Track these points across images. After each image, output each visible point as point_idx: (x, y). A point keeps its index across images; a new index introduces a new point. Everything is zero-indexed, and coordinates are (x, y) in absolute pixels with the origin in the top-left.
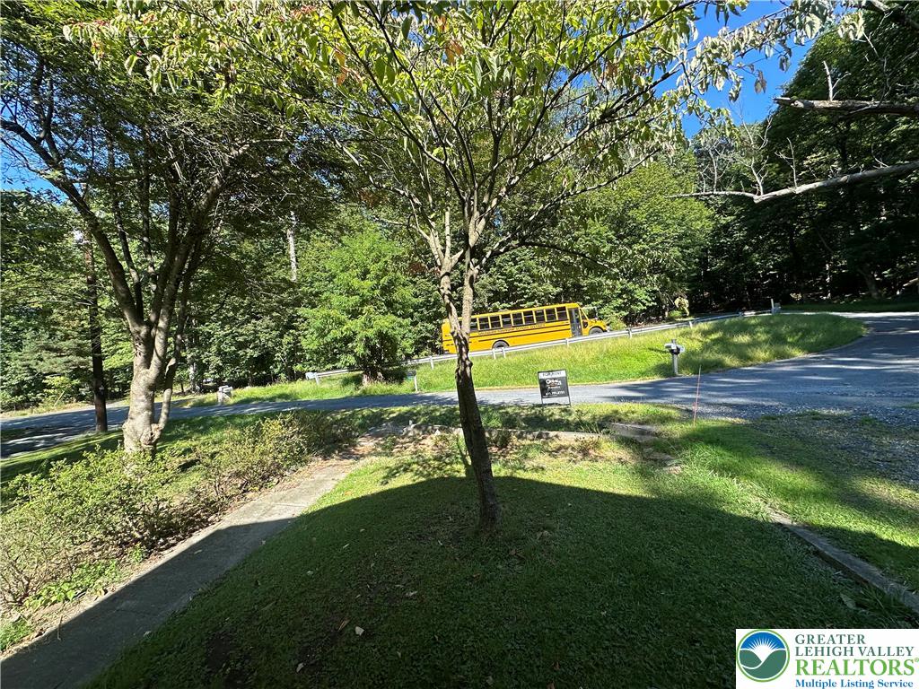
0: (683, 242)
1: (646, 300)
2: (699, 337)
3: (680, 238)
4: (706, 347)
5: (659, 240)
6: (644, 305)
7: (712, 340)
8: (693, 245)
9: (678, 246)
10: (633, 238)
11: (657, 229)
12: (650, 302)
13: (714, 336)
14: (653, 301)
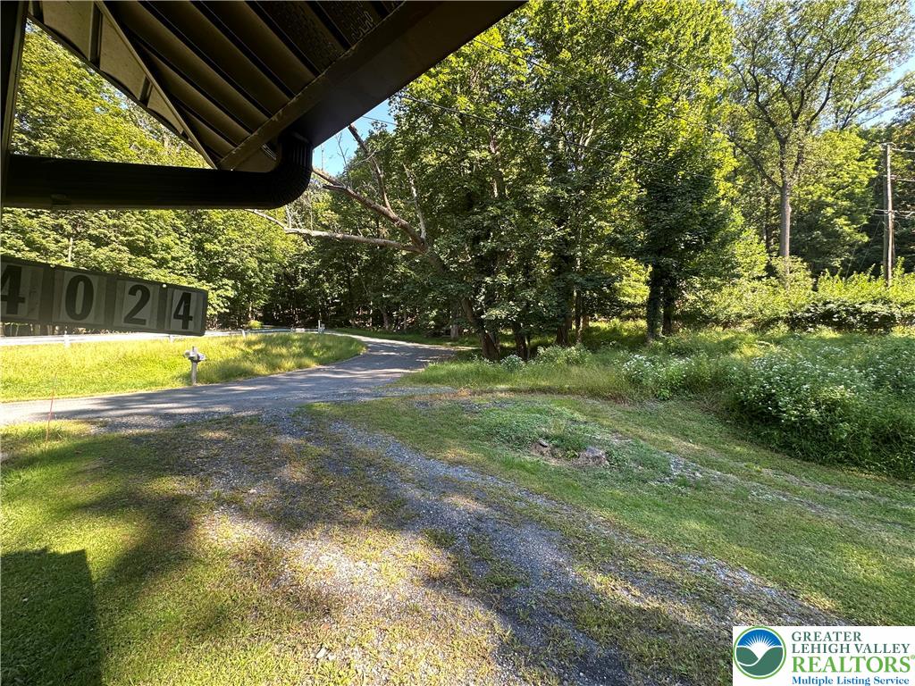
0: (262, 255)
1: (218, 305)
2: (242, 347)
3: (259, 250)
4: (245, 356)
5: (235, 246)
6: (215, 309)
7: (255, 351)
8: (272, 260)
9: (257, 258)
10: (208, 236)
11: (235, 235)
12: (222, 308)
13: (257, 347)
14: (226, 308)
